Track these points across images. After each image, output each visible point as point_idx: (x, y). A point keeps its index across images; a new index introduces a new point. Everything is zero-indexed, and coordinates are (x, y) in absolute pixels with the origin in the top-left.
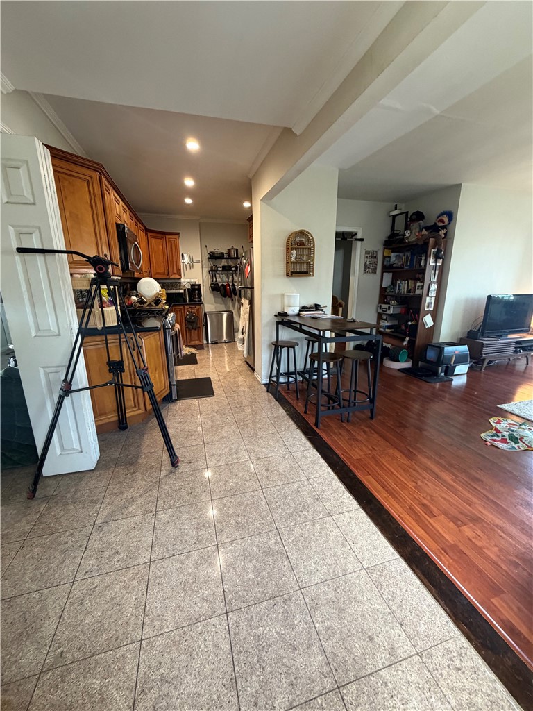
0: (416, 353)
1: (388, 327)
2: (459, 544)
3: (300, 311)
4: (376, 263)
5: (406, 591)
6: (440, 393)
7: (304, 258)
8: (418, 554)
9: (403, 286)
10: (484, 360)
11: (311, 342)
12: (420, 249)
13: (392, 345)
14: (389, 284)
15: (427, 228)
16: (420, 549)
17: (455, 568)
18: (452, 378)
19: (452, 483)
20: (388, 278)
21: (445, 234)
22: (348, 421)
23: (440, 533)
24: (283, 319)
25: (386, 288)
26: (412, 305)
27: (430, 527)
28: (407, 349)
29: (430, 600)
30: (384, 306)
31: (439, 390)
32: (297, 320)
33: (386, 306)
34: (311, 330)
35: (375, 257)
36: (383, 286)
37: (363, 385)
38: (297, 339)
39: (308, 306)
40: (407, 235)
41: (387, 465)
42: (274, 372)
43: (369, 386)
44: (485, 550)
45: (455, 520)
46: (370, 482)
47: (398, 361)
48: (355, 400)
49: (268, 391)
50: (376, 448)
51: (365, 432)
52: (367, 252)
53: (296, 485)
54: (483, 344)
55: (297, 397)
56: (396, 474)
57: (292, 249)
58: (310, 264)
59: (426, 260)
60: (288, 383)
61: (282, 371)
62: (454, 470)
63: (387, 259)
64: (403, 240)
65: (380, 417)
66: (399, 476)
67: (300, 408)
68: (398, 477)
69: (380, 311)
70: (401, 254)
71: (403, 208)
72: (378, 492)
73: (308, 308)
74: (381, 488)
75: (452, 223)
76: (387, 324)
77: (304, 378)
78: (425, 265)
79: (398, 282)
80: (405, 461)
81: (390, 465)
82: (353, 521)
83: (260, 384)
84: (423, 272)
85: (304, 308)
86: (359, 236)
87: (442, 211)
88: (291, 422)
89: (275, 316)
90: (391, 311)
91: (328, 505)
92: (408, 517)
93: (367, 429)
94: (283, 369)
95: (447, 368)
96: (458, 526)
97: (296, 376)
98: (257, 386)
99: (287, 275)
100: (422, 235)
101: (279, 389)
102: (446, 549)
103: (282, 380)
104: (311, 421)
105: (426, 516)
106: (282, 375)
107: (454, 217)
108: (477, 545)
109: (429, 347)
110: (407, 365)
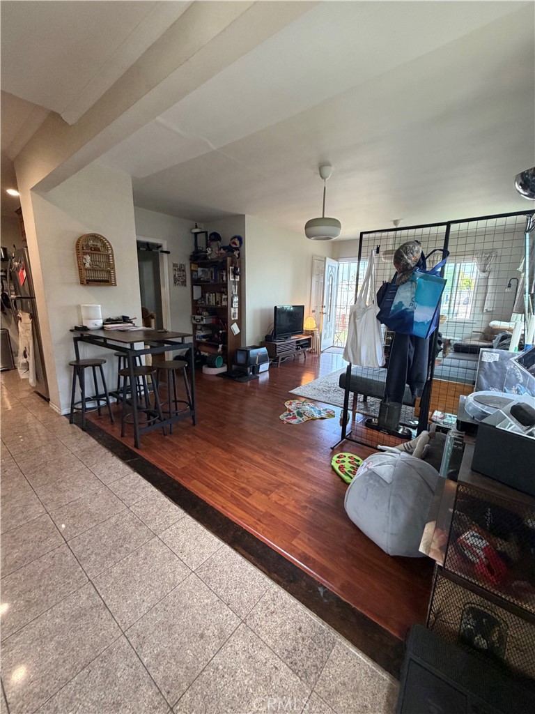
0: (229, 358)
1: (204, 337)
2: (269, 510)
3: (104, 324)
4: (185, 276)
5: (231, 571)
6: (251, 389)
7: (103, 265)
8: (239, 533)
9: (212, 299)
10: (278, 358)
11: (122, 358)
12: (220, 266)
13: (209, 353)
14: (200, 296)
15: (224, 248)
16: (240, 528)
17: (268, 531)
18: (259, 375)
19: (262, 462)
20: (198, 291)
21: (239, 254)
22: (171, 433)
23: (256, 508)
24: (82, 335)
25: (197, 300)
26: (220, 316)
27: (248, 505)
28: (222, 355)
29: (251, 568)
30: (197, 317)
31: (250, 387)
32: (101, 334)
33: (199, 317)
34: (121, 345)
35: (184, 271)
36: (194, 299)
37: (182, 395)
38: (105, 356)
39: (114, 319)
40: (209, 252)
41: (210, 464)
42: (78, 398)
43: (188, 393)
44: (287, 507)
45: (266, 492)
46: (195, 487)
47: (215, 367)
48: (176, 410)
49: (71, 422)
50: (199, 452)
51: (188, 439)
52: (174, 265)
53: (113, 520)
54: (276, 345)
55: (112, 421)
56: (219, 470)
57: (85, 254)
58: (110, 272)
59: (226, 276)
60: (99, 408)
61: (87, 396)
62: (263, 451)
63: (195, 273)
64: (206, 257)
65: (202, 422)
66: (221, 471)
67: (116, 432)
68: (219, 472)
69: (194, 322)
70: (207, 270)
71: (202, 227)
72: (202, 492)
73: (113, 320)
74: (205, 488)
75: (242, 246)
76: (202, 334)
77: (119, 398)
78: (227, 281)
79: (207, 295)
80: (226, 456)
81: (212, 463)
82: (180, 531)
83: (59, 416)
84: (225, 286)
85: (109, 321)
86: (165, 248)
87: (233, 235)
88: (104, 450)
89: (71, 331)
90: (204, 322)
91: (152, 527)
92: (230, 505)
93: (190, 436)
94: (89, 392)
95: (254, 367)
96: (268, 495)
97: (107, 398)
98: (56, 420)
99: (82, 283)
100: (221, 254)
101: (87, 416)
102: (261, 518)
103: (89, 405)
104: (130, 443)
105: (244, 498)
106: (88, 399)
107: (243, 240)
108: (281, 505)
109: (238, 352)
110: (223, 369)
